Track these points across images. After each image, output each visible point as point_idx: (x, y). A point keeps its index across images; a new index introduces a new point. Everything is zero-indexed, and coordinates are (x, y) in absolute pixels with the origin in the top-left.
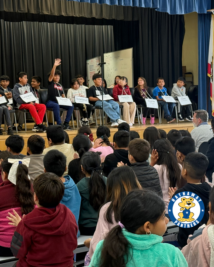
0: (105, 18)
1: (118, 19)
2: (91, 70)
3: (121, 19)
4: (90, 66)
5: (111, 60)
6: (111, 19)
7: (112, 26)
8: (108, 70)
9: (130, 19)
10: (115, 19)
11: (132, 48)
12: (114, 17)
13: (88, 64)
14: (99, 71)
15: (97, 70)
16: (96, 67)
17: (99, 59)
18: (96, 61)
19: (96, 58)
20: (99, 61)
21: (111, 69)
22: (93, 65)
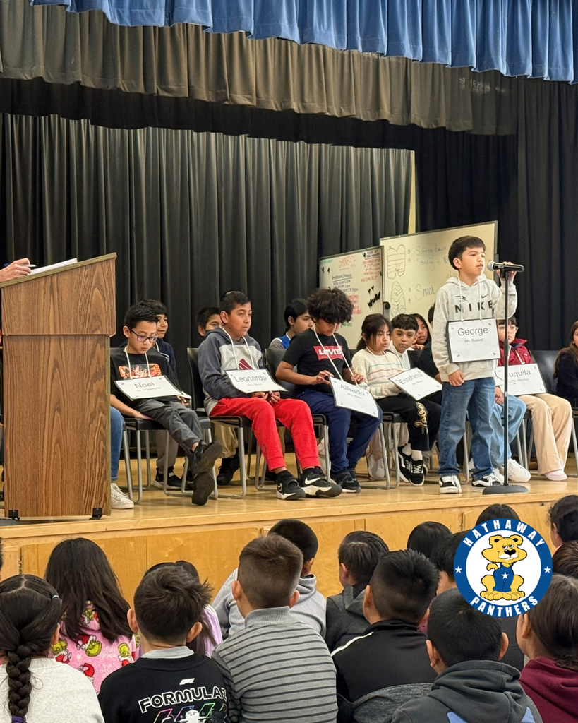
0: (418, 124)
1: (454, 129)
3: (464, 129)
4: (333, 278)
5: (409, 260)
6: (434, 126)
7: (413, 153)
8: (395, 291)
9: (489, 129)
10: (447, 128)
11: (496, 222)
12: (443, 123)
13: (326, 270)
14: (376, 295)
15: (369, 291)
16: (363, 280)
17: (378, 254)
18: (364, 263)
19: (366, 252)
20: (377, 262)
21: (410, 289)
22: (351, 275)
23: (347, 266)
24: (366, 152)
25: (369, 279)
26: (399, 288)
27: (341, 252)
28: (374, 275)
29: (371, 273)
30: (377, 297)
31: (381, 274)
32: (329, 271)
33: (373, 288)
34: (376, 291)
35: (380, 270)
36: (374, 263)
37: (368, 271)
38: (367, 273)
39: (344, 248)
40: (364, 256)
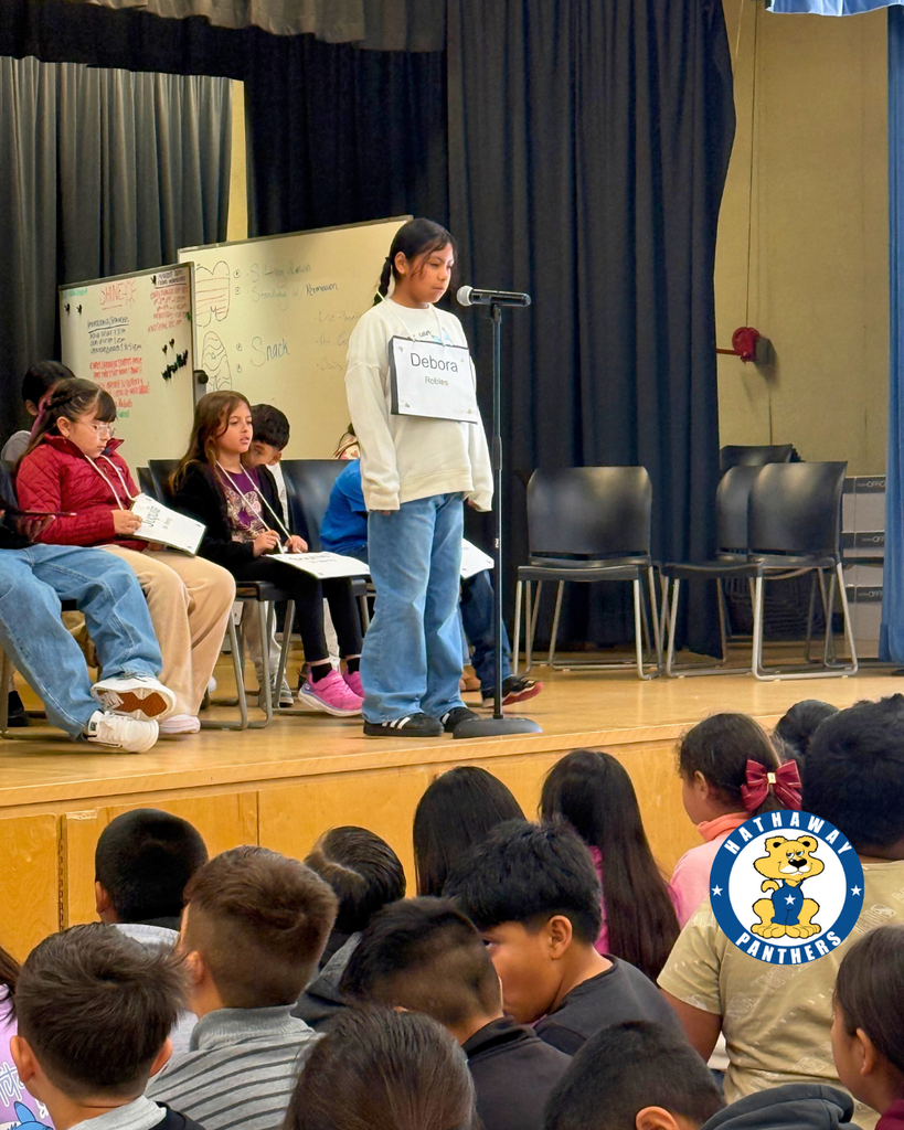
2: (95, 347)
4: (90, 324)
5: (238, 290)
8: (209, 350)
13: (74, 310)
14: (179, 357)
15: (165, 349)
16: (151, 329)
17: (183, 278)
18: (154, 295)
19: (157, 275)
20: (181, 294)
21: (239, 346)
22: (125, 320)
23: (117, 302)
24: (147, 81)
25: (164, 326)
26: (217, 345)
27: (102, 275)
28: (175, 319)
29: (169, 315)
30: (182, 361)
31: (189, 316)
32: (80, 309)
33: (172, 343)
34: (179, 350)
35: (186, 310)
36: (173, 296)
37: (161, 311)
38: (161, 316)
39: (107, 268)
40: (154, 281)
